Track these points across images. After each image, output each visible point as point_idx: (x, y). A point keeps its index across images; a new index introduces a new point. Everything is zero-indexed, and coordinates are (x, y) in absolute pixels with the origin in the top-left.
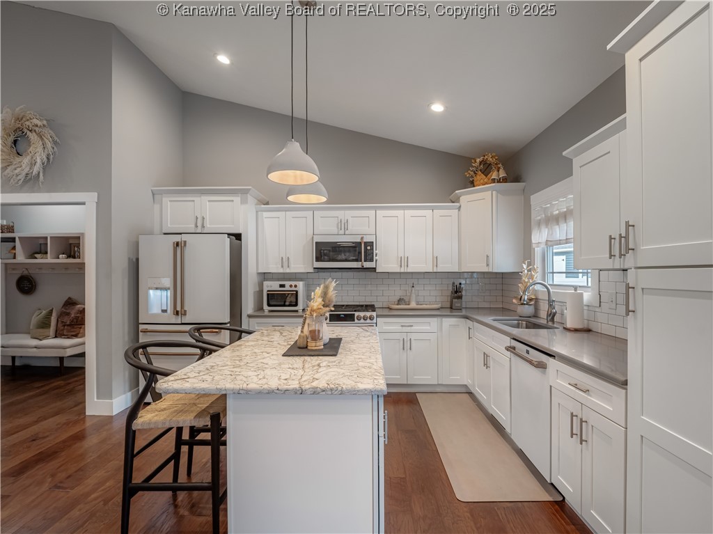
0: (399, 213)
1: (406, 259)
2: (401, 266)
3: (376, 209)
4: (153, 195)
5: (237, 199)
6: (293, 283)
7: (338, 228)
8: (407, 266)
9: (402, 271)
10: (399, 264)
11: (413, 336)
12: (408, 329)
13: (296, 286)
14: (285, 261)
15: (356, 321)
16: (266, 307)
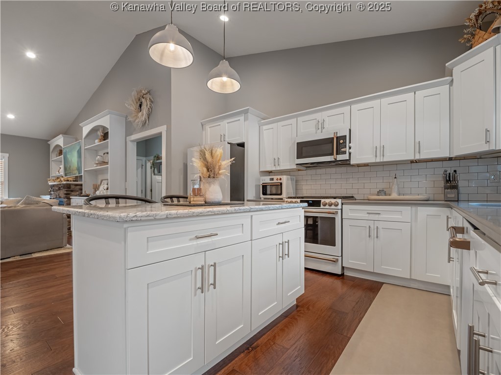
0: (375, 103)
1: (382, 149)
2: (376, 156)
3: (350, 104)
4: (202, 125)
5: (242, 118)
6: (279, 177)
7: (316, 128)
8: (383, 156)
9: (378, 160)
10: (375, 154)
11: (381, 225)
12: (376, 217)
13: (280, 179)
14: (276, 161)
15: (322, 207)
16: (262, 196)
